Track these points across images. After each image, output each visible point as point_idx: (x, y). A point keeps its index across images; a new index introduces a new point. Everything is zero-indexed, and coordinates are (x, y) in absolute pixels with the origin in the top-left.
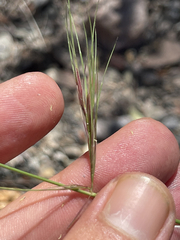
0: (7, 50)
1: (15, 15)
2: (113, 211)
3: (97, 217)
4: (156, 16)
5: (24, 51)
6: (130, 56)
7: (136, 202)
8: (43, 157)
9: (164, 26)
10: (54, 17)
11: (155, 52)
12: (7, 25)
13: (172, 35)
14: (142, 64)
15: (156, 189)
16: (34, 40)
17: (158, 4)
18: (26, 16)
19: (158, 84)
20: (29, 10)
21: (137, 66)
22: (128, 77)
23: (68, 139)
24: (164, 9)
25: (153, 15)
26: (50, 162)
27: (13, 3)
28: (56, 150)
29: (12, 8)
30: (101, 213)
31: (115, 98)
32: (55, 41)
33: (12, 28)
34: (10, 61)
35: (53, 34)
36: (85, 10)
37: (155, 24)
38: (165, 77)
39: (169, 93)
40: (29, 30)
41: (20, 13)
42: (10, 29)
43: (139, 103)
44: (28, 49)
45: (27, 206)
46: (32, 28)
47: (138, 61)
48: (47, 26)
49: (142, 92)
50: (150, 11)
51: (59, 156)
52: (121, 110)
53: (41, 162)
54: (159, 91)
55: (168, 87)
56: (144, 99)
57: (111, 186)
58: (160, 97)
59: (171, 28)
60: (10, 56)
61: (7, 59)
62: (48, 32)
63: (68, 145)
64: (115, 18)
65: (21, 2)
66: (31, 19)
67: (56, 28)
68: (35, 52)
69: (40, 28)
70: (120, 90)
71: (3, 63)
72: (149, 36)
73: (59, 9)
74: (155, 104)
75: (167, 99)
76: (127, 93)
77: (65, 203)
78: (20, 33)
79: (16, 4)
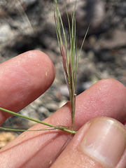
0: (6, 35)
1: (13, 11)
2: (88, 144)
3: (77, 148)
4: (111, 13)
5: (18, 36)
6: (93, 40)
7: (104, 138)
8: (31, 110)
9: (116, 19)
10: (39, 13)
11: (109, 37)
12: (7, 18)
13: (122, 26)
14: (101, 46)
15: (118, 128)
16: (26, 28)
17: (112, 4)
18: (20, 12)
19: (112, 60)
20: (22, 8)
21: (97, 47)
22: (91, 55)
23: (49, 98)
24: (116, 8)
25: (108, 12)
26: (36, 114)
27: (11, 3)
28: (40, 106)
29: (10, 6)
30: (79, 145)
31: (82, 69)
32: (40, 29)
33: (10, 20)
34: (9, 43)
35: (39, 25)
36: (62, 8)
37: (110, 18)
38: (116, 55)
39: (119, 66)
40: (22, 22)
41: (15, 10)
42: (9, 21)
43: (99, 73)
44: (21, 35)
45: (27, 140)
46: (24, 20)
47: (98, 44)
48: (35, 18)
49: (101, 65)
50: (106, 9)
51: (43, 110)
52: (86, 78)
53: (29, 114)
54: (112, 65)
55: (118, 62)
56: (102, 70)
57: (86, 126)
58: (113, 69)
59: (121, 21)
60: (9, 40)
61: (6, 41)
62: (35, 23)
63: (48, 102)
64: (82, 14)
65: (16, 2)
66: (23, 14)
67: (41, 20)
68: (26, 37)
69: (30, 20)
70: (86, 64)
71: (4, 45)
72: (105, 26)
73: (43, 7)
74: (110, 74)
75: (118, 70)
76: (90, 66)
77: (54, 138)
78: (16, 23)
79: (13, 3)
